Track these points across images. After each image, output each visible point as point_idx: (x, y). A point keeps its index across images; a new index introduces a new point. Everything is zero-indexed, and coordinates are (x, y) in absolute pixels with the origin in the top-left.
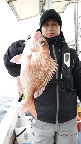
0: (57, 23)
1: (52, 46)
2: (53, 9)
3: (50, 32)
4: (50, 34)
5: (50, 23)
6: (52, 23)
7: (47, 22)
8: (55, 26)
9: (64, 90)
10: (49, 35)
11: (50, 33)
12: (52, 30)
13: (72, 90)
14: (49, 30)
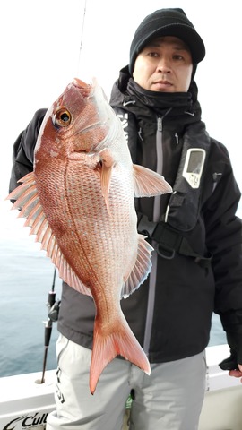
0: (187, 56)
1: (156, 122)
2: (181, 10)
3: (163, 77)
4: (160, 82)
5: (167, 49)
6: (174, 51)
7: (159, 46)
8: (179, 62)
9: (170, 255)
10: (158, 86)
11: (160, 79)
12: (169, 72)
13: (198, 259)
14: (160, 71)
